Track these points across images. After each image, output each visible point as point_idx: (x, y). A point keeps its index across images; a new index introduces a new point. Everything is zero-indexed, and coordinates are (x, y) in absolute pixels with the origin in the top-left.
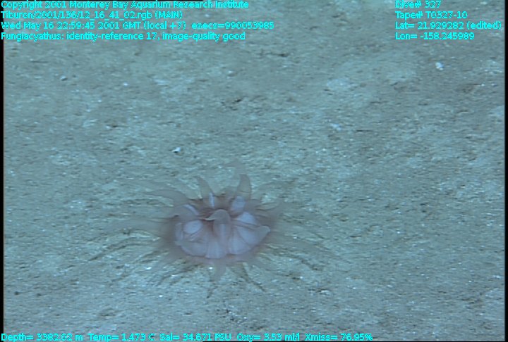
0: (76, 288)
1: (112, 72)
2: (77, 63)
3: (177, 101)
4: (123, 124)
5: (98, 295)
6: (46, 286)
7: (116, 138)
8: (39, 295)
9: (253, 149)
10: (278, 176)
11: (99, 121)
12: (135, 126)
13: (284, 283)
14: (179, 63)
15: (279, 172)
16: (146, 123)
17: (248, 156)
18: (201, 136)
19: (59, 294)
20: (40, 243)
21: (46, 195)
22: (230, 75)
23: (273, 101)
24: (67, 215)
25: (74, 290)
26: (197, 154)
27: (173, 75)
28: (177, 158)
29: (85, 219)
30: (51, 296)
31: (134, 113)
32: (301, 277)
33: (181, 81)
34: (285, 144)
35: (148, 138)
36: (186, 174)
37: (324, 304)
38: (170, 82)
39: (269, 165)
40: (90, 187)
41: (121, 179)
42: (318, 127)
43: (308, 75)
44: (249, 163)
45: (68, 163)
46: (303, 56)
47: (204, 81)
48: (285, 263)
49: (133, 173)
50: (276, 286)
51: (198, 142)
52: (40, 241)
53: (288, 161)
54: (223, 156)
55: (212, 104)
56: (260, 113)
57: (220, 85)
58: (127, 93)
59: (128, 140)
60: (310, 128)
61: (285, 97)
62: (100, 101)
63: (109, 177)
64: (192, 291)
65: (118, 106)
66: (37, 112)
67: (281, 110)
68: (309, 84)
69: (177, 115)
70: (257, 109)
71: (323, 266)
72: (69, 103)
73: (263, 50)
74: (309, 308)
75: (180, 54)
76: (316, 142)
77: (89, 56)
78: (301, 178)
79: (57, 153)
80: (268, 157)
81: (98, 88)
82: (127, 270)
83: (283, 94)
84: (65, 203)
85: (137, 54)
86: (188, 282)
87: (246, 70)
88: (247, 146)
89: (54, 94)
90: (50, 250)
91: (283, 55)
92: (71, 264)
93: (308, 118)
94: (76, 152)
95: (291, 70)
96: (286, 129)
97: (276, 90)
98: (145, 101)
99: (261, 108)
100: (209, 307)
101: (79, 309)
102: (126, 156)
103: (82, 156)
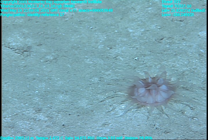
0: (93, 113)
1: (111, 26)
2: (97, 22)
3: (137, 38)
4: (115, 47)
5: (102, 116)
6: (82, 112)
7: (111, 53)
8: (78, 116)
9: (167, 59)
10: (177, 71)
11: (105, 46)
12: (119, 48)
13: (178, 115)
14: (138, 23)
15: (178, 69)
16: (124, 47)
17: (165, 62)
18: (146, 53)
19: (87, 115)
20: (79, 95)
21: (83, 75)
22: (159, 29)
23: (176, 40)
24: (90, 84)
25: (92, 114)
26: (144, 61)
27: (135, 28)
28: (136, 62)
29: (98, 86)
30: (83, 116)
31: (119, 43)
32: (185, 112)
33: (139, 30)
34: (180, 57)
35: (124, 53)
36: (139, 68)
37: (194, 124)
38: (134, 31)
39: (174, 66)
40: (100, 73)
41: (113, 70)
42: (194, 51)
43: (191, 29)
44: (165, 65)
45: (92, 62)
46: (189, 21)
47: (148, 31)
48: (179, 106)
49: (118, 67)
50: (175, 115)
51: (144, 56)
52: (80, 94)
53: (182, 64)
54: (155, 62)
55: (151, 40)
56: (171, 44)
57: (155, 33)
58: (116, 35)
59: (116, 54)
60: (191, 51)
61: (181, 38)
62: (105, 38)
63: (108, 69)
64: (141, 117)
65: (113, 40)
66: (80, 41)
67: (179, 43)
68: (192, 33)
69: (136, 44)
70: (170, 43)
71: (195, 108)
72: (93, 38)
73: (173, 19)
74: (188, 125)
75: (139, 19)
76: (193, 57)
77: (102, 19)
78: (186, 72)
79: (87, 58)
80: (173, 63)
81: (105, 32)
82: (114, 107)
83: (180, 37)
84: (90, 79)
85: (121, 19)
86: (139, 113)
87: (166, 27)
88: (164, 58)
89: (87, 34)
90: (83, 98)
91: (181, 21)
92: (92, 104)
93: (190, 47)
94: (95, 58)
95: (184, 27)
96: (182, 51)
97: (177, 35)
98: (123, 38)
99: (171, 42)
100: (147, 123)
101: (94, 122)
102: (115, 60)
103: (98, 60)
